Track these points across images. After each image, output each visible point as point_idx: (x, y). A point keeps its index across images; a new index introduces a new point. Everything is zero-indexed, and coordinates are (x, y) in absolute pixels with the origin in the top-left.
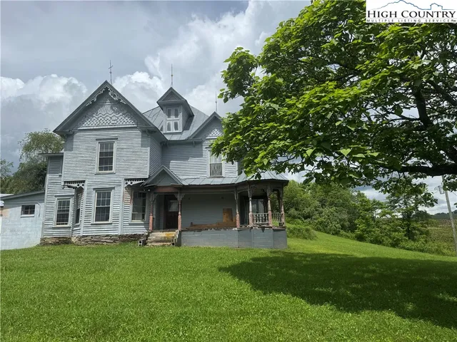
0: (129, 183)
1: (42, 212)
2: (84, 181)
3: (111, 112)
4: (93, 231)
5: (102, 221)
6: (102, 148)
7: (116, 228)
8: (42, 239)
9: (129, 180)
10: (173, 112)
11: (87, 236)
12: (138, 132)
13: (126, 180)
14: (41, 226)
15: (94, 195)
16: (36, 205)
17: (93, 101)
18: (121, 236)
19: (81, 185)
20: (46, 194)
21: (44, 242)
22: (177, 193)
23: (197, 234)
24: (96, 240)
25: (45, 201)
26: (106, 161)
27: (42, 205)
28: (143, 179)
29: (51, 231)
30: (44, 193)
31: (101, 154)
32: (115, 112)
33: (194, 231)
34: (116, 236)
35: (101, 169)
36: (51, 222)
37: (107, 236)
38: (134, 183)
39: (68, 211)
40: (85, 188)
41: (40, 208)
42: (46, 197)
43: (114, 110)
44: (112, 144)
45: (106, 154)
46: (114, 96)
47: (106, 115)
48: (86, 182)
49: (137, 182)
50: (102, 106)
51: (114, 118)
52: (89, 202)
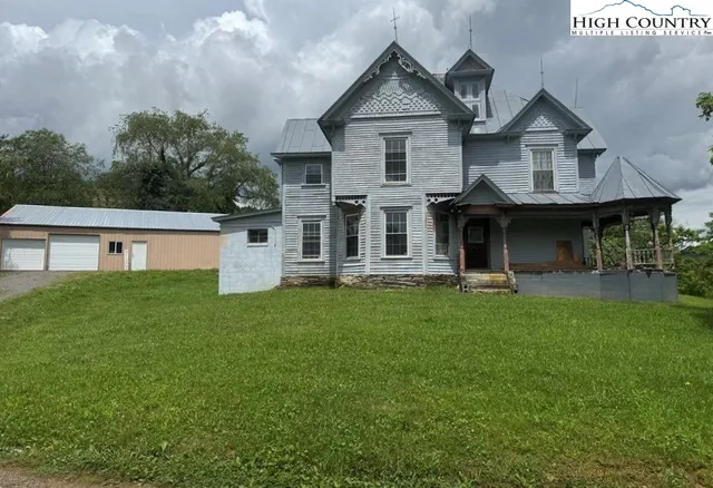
0: (433, 200)
1: (279, 240)
2: (365, 197)
3: (400, 91)
4: (385, 270)
5: (396, 254)
6: (388, 147)
7: (418, 265)
8: (283, 279)
9: (432, 195)
10: (469, 89)
11: (376, 276)
12: (442, 123)
13: (428, 195)
14: (280, 259)
15: (383, 217)
16: (270, 230)
17: (374, 74)
18: (427, 277)
19: (360, 201)
20: (284, 214)
21: (286, 284)
22: (501, 216)
23: (536, 278)
24: (389, 282)
25: (284, 223)
26: (395, 166)
27: (278, 229)
28: (452, 194)
29: (295, 268)
30: (281, 212)
31: (388, 156)
32: (406, 91)
33: (531, 273)
34: (420, 276)
35: (388, 178)
36: (295, 255)
37: (407, 276)
38: (441, 199)
39: (319, 238)
40: (368, 205)
41: (275, 234)
42: (284, 218)
43: (404, 89)
44: (403, 140)
45: (395, 155)
46: (407, 66)
47: (394, 97)
48: (369, 198)
49: (444, 199)
50: (386, 81)
51: (406, 101)
52: (375, 227)
